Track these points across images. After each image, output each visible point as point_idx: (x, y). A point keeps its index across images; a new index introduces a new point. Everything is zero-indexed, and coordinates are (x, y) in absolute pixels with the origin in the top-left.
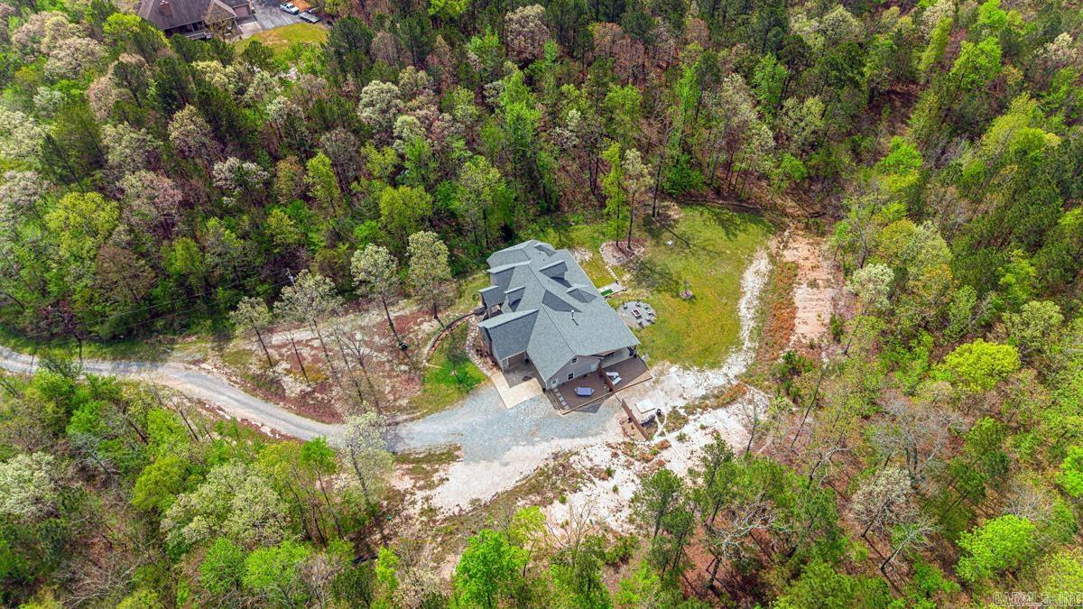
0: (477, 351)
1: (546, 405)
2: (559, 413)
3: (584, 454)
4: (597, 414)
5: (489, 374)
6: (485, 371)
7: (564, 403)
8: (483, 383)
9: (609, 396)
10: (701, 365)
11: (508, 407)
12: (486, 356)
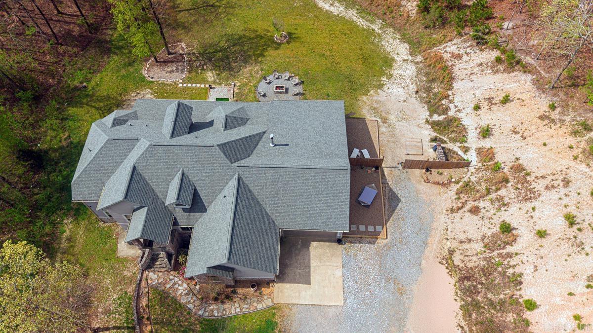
0: (216, 299)
1: (361, 251)
2: (381, 242)
3: (455, 244)
4: (403, 200)
5: (269, 303)
6: (259, 306)
7: (371, 229)
8: (278, 320)
9: (383, 175)
10: (382, 74)
11: (341, 303)
12: (235, 292)
